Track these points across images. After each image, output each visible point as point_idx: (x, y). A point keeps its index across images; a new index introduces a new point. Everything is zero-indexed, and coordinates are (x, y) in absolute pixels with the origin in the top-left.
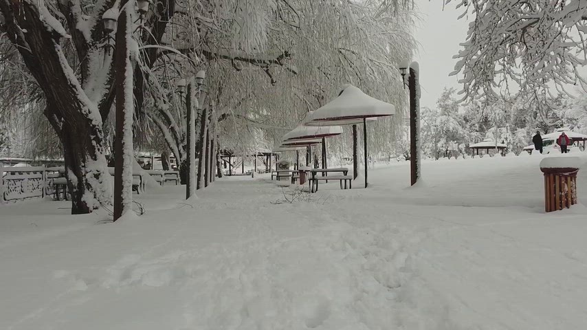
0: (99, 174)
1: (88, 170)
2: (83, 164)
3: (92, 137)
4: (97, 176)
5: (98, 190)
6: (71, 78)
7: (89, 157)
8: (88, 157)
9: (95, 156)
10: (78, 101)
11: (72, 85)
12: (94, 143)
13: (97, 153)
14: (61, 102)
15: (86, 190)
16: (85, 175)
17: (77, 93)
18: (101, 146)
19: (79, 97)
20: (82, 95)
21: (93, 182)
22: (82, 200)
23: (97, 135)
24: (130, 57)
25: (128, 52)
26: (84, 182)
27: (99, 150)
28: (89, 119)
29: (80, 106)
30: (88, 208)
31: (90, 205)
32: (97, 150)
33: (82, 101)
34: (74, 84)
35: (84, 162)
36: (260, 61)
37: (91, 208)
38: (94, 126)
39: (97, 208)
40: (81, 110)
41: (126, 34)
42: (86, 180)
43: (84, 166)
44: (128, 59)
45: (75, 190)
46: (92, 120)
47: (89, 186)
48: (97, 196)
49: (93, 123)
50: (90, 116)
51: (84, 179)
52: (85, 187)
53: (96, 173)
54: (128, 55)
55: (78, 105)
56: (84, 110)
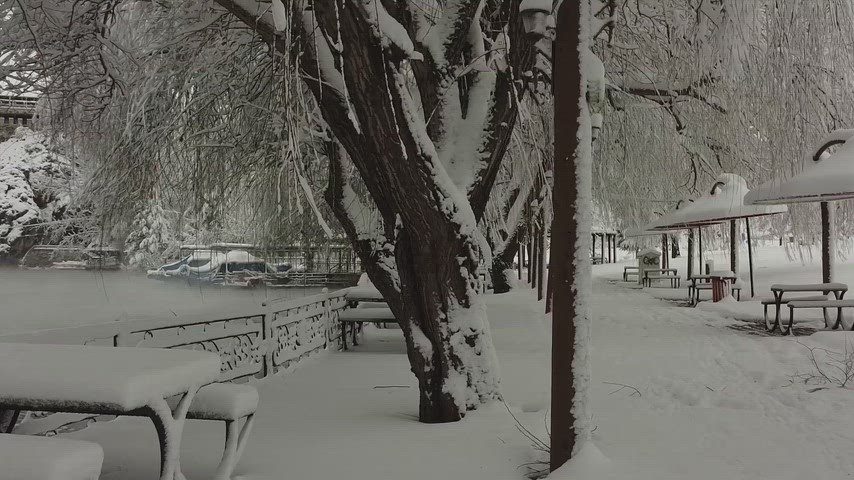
0: (476, 336)
1: (453, 327)
2: (443, 316)
3: (461, 260)
4: (471, 341)
5: (475, 368)
6: (422, 143)
7: (455, 301)
8: (453, 301)
9: (466, 298)
10: (435, 188)
11: (423, 155)
12: (464, 272)
13: (470, 291)
14: (403, 191)
15: (451, 371)
16: (448, 339)
17: (433, 171)
18: (476, 277)
19: (436, 180)
20: (442, 176)
21: (464, 352)
22: (445, 390)
23: (469, 255)
24: (587, 93)
25: (584, 83)
26: (447, 352)
27: (472, 285)
28: (455, 224)
29: (437, 198)
30: (456, 408)
31: (461, 402)
32: (469, 286)
33: (443, 187)
34: (428, 154)
35: (444, 310)
36: (664, 93)
37: (462, 409)
38: (464, 237)
39: (472, 408)
40: (439, 206)
41: (577, 41)
42: (451, 349)
43: (445, 320)
44: (582, 100)
45: (427, 369)
46: (460, 226)
47: (457, 361)
48: (473, 382)
49: (463, 231)
50: (456, 218)
51: (446, 347)
52: (450, 363)
53: (469, 333)
54: (584, 90)
55: (435, 195)
56: (446, 205)
